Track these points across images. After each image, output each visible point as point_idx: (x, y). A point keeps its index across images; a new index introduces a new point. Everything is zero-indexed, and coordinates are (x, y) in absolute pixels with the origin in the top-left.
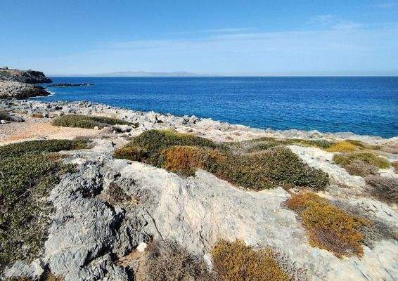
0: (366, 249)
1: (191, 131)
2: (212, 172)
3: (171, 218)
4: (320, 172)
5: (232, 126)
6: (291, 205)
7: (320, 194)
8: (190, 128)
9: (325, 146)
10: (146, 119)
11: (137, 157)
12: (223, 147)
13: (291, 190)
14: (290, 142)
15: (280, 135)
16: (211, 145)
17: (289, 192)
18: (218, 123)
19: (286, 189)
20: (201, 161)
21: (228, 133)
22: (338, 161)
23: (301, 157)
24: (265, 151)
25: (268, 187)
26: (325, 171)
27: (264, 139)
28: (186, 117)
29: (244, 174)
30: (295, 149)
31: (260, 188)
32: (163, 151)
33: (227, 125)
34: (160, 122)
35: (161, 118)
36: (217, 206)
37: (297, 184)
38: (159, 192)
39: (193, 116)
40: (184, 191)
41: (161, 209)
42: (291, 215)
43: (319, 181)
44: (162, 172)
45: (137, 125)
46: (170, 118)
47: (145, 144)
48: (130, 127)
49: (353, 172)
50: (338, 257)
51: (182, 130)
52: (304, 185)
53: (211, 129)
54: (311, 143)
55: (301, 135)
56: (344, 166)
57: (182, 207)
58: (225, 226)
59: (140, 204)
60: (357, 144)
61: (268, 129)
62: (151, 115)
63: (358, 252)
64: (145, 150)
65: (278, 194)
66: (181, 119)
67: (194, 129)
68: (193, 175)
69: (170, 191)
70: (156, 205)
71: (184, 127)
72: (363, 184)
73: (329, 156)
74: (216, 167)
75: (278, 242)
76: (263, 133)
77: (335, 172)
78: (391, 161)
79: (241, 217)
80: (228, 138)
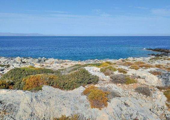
0: (108, 103)
1: (43, 66)
2: (52, 85)
3: (27, 116)
5: (64, 61)
6: (85, 93)
7: (96, 86)
8: (42, 64)
9: (98, 65)
10: (15, 62)
11: (6, 86)
12: (58, 72)
13: (86, 86)
14: (86, 65)
15: (83, 63)
16: (52, 72)
17: (85, 87)
18: (57, 60)
19: (84, 86)
20: (45, 81)
21: (62, 65)
22: (102, 71)
23: (89, 71)
24: (75, 71)
25: (77, 87)
26: (97, 76)
27: (76, 65)
28: (40, 58)
29: (66, 84)
30: (87, 68)
31: (73, 88)
32: (24, 79)
33: (61, 60)
34: (24, 62)
35: (25, 60)
36: (52, 102)
37: (88, 83)
38: (19, 104)
39: (44, 58)
40: (34, 100)
41: (20, 113)
42: (85, 97)
43: (95, 80)
44: (20, 92)
45: (8, 66)
46: (30, 60)
47: (11, 77)
48: (3, 68)
49: (107, 74)
50: (100, 109)
51: (38, 66)
52: (90, 83)
53: (53, 64)
54: (93, 65)
56: (104, 73)
57: (33, 109)
58: (57, 111)
59: (7, 114)
60: (109, 63)
61: (79, 61)
62: (18, 59)
63: (106, 105)
64: (11, 81)
65: (81, 89)
66: (37, 60)
67: (44, 64)
68: (41, 89)
69: (25, 101)
70: (17, 112)
71: (39, 64)
72: (109, 78)
73: (99, 69)
74: (53, 82)
75: (79, 111)
76: (77, 63)
77: (101, 76)
78: (117, 68)
79: (64, 105)
80: (62, 67)
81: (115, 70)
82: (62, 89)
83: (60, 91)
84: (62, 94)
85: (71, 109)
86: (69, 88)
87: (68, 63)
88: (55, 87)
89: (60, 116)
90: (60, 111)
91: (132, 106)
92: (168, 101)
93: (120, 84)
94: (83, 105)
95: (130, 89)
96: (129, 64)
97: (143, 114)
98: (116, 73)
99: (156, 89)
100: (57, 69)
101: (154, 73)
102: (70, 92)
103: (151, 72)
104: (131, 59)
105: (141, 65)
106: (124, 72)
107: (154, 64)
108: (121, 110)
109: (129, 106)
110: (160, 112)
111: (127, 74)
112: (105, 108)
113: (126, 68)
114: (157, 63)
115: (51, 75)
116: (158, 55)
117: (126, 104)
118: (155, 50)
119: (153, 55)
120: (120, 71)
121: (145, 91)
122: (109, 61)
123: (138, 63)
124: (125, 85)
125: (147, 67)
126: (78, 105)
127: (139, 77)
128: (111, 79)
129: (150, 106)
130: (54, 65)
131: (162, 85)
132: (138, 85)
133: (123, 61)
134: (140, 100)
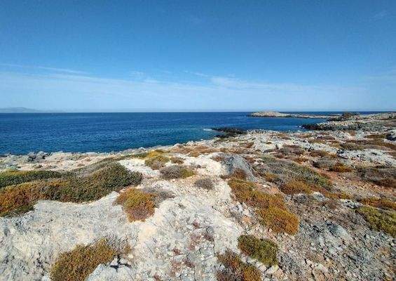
0: (156, 209)
1: (40, 166)
2: (56, 199)
4: (138, 173)
5: (84, 154)
6: (119, 201)
7: (138, 187)
8: (38, 165)
9: (142, 156)
12: (69, 174)
13: (122, 191)
14: (123, 158)
15: (120, 155)
16: (57, 175)
17: (120, 193)
18: (69, 154)
19: (118, 191)
20: (41, 193)
21: (79, 162)
22: (148, 164)
23: (126, 167)
25: (105, 195)
26: (140, 172)
27: (105, 160)
28: (32, 154)
29: (86, 191)
30: (122, 163)
31: (99, 197)
33: (78, 154)
36: (56, 228)
37: (125, 186)
39: (41, 152)
42: (119, 208)
43: (137, 179)
49: (155, 168)
50: (143, 221)
51: (28, 167)
52: (130, 184)
53: (62, 162)
54: (135, 156)
55: (134, 152)
56: (150, 166)
57: (10, 248)
58: (65, 241)
60: (161, 151)
61: (112, 152)
63: (152, 213)
65: (114, 195)
66: (26, 157)
67: (43, 164)
68: (32, 209)
72: (159, 174)
73: (143, 162)
74: (59, 193)
76: (109, 156)
77: (146, 171)
78: (170, 157)
79: (80, 226)
80: (80, 165)
81: (167, 160)
82: (77, 201)
83: (75, 205)
84: (77, 210)
85: (95, 231)
86: (91, 198)
87: (91, 158)
88: (63, 201)
89: (72, 248)
90: (73, 239)
91: (190, 207)
92: (232, 191)
93: (174, 180)
94: (115, 220)
95: (187, 184)
96: (188, 151)
97: (203, 215)
98: (169, 164)
99: (220, 178)
100: (70, 169)
101: (217, 159)
102: (92, 204)
103: (212, 158)
104: (191, 143)
105: (203, 150)
106: (180, 161)
107: (218, 148)
108: (175, 215)
109: (185, 208)
110: (223, 208)
111: (183, 165)
112: (151, 217)
113: (183, 156)
114: (221, 146)
115: (55, 181)
116: (223, 137)
117: (181, 206)
118: (219, 130)
119: (217, 136)
120: (175, 161)
121: (206, 184)
122: (159, 149)
123: (200, 148)
124: (181, 180)
125: (210, 152)
126: (106, 223)
127: (199, 167)
128: (162, 174)
129: (212, 202)
130: (64, 163)
131: (225, 173)
132: (198, 177)
133: (180, 147)
134: (200, 197)
